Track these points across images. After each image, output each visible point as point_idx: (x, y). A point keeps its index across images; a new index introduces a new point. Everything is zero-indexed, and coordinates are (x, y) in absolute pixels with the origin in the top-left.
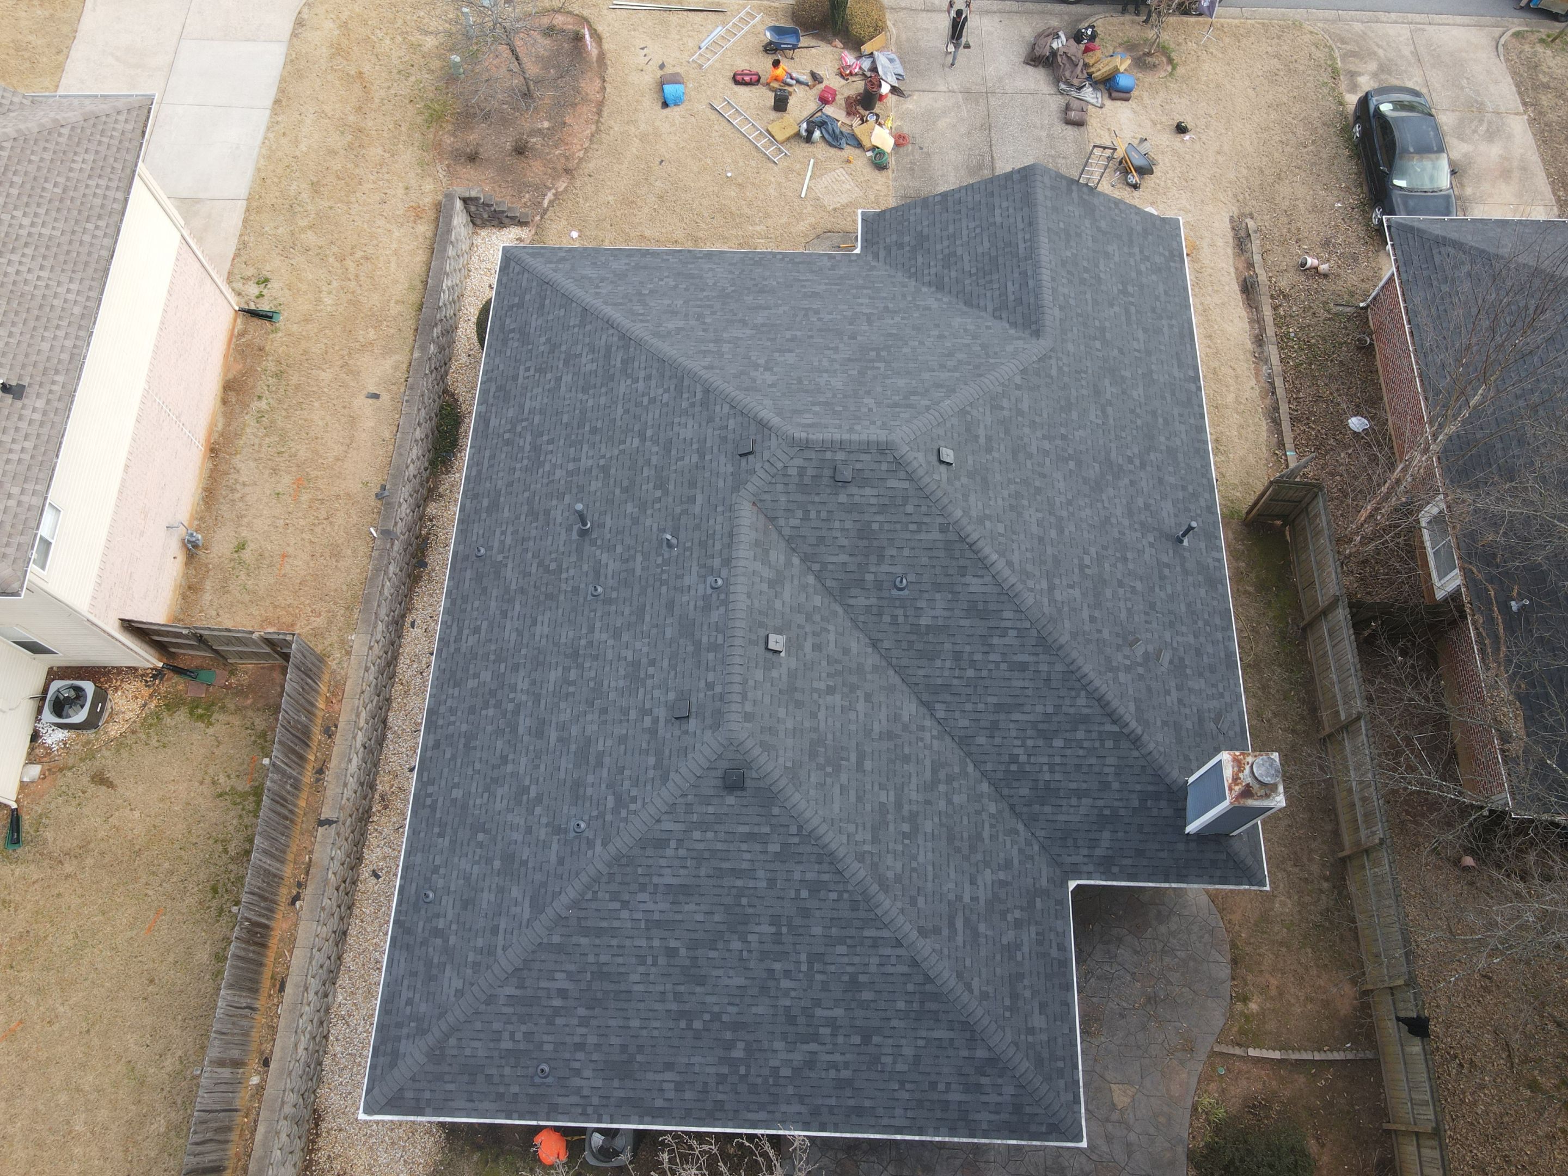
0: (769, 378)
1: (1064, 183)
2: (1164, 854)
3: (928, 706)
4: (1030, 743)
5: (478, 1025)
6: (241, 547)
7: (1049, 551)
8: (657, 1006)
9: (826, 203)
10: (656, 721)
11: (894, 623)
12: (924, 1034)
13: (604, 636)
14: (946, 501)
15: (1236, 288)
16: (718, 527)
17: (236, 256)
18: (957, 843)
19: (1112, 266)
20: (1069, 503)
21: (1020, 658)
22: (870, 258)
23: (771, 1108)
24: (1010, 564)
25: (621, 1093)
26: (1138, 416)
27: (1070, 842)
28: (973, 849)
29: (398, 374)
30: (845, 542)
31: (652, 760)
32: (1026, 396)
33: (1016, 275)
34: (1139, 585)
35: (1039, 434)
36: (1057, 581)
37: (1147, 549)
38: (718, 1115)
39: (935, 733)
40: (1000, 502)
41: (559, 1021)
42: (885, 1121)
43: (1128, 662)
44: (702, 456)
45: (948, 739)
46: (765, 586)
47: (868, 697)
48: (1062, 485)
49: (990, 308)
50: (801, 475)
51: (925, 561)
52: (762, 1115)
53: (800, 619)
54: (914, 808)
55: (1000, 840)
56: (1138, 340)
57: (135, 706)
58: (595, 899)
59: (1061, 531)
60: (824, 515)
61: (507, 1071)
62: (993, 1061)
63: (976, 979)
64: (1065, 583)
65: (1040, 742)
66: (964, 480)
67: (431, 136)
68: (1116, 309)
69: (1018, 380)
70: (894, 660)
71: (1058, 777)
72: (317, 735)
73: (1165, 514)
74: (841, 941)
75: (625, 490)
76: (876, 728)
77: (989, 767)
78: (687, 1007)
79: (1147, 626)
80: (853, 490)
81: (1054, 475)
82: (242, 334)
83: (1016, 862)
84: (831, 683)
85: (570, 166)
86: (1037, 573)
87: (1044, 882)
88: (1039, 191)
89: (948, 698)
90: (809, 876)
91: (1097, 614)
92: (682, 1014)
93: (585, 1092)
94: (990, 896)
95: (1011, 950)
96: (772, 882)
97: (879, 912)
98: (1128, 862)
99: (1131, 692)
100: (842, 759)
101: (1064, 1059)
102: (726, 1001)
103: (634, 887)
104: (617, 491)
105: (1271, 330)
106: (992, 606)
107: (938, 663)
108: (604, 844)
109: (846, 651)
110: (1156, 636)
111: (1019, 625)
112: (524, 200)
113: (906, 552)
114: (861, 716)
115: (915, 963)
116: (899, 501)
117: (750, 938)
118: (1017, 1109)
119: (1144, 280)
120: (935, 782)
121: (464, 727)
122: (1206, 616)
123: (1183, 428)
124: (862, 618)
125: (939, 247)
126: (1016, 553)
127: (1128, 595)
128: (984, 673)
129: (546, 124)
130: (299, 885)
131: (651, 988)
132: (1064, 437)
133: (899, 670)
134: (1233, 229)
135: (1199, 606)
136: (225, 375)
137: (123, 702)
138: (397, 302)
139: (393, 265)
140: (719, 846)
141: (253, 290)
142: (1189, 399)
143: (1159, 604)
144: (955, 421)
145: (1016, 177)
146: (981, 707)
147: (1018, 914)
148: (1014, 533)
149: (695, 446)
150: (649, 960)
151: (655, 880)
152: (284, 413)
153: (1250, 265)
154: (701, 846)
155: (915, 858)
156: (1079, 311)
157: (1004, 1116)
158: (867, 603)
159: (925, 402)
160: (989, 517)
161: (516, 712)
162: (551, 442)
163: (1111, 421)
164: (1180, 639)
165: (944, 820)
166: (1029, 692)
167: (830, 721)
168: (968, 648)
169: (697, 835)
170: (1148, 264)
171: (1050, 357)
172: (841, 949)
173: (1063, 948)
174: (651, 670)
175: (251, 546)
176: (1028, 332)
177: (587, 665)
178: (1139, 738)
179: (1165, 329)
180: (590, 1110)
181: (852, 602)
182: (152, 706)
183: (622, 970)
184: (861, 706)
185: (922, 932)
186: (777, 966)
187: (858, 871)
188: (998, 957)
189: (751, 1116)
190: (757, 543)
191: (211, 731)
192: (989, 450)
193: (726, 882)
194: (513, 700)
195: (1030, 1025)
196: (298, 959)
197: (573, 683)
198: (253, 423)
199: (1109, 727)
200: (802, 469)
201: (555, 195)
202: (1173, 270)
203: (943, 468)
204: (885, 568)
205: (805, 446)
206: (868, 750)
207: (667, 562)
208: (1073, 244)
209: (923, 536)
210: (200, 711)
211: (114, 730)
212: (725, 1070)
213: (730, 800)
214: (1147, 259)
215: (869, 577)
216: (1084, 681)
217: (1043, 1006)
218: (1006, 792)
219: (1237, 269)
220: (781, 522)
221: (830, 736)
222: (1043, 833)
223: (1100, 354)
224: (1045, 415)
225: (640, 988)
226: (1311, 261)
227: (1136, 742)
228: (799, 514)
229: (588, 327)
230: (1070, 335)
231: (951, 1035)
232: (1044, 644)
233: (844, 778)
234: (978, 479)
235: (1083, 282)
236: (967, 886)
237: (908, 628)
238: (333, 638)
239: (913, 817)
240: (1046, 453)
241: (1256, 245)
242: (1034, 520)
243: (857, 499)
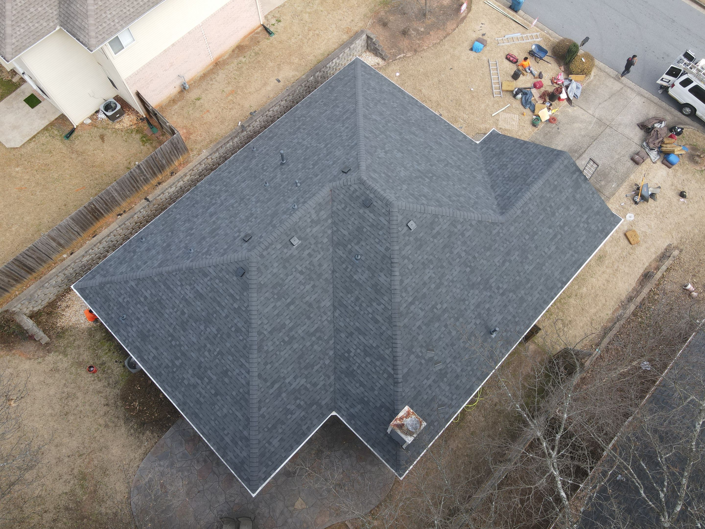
0: (382, 155)
1: (574, 168)
2: (374, 432)
3: (335, 308)
4: (358, 351)
5: (118, 287)
6: (198, 99)
7: (425, 290)
8: (167, 326)
9: (500, 124)
10: (238, 236)
11: (345, 269)
12: (234, 409)
13: (254, 200)
14: (395, 239)
15: (641, 271)
16: (314, 190)
17: (278, 7)
18: (301, 361)
19: (566, 214)
20: (452, 281)
21: (378, 318)
22: (479, 148)
23: (174, 389)
24: (402, 281)
25: (138, 344)
26: (519, 276)
27: (345, 398)
28: (306, 368)
29: (292, 79)
30: (351, 228)
31: (226, 247)
32: (472, 231)
33: (518, 188)
34: (454, 333)
35: (464, 248)
36: (417, 303)
37: (472, 324)
38: (158, 377)
39: (329, 319)
40: (420, 258)
41: (139, 306)
42: (201, 427)
43: (420, 354)
44: (333, 164)
45: (332, 326)
46: (309, 220)
47: (314, 286)
48: (455, 273)
49: (497, 193)
50: (354, 192)
51: (372, 255)
52: (169, 389)
53: (313, 241)
54: (296, 335)
55: (320, 374)
56: (550, 249)
57: (129, 123)
58: (175, 276)
59: (438, 287)
60: (351, 212)
61: (115, 308)
62: (247, 439)
63: (265, 408)
64: (420, 306)
65: (362, 354)
66: (411, 239)
67: (377, 8)
68: (551, 231)
69: (474, 223)
70: (335, 283)
71: (359, 371)
72: (168, 171)
73: (494, 319)
74: (233, 355)
75: (305, 159)
76: (307, 298)
77: (338, 347)
78: (175, 334)
79: (443, 350)
80: (367, 211)
81: (456, 267)
82: (258, 33)
83: (319, 387)
84: (304, 270)
85: (418, 49)
86: (411, 294)
87: (323, 403)
88: (558, 163)
89: (343, 311)
90: (239, 325)
91: (424, 327)
92: (172, 335)
93: (130, 335)
94: (298, 387)
95: (288, 412)
96: (227, 317)
97: (251, 356)
98: (360, 424)
99: (411, 364)
100: (284, 297)
101: (273, 463)
102: (186, 343)
103: (188, 282)
104: (303, 158)
105: (639, 299)
106: (382, 291)
107: (349, 296)
108: (191, 261)
109: (320, 265)
110: (443, 356)
111: (387, 305)
112: (391, 51)
113: (368, 247)
114: (305, 290)
115: (248, 384)
116: (379, 227)
117: (208, 329)
118: (242, 463)
119: (577, 230)
120: (313, 334)
121: (198, 199)
122: (475, 368)
123: (538, 296)
124: (336, 259)
125: (504, 159)
126: (408, 280)
127: (446, 332)
128: (362, 313)
129: (422, 29)
130: (125, 212)
131: (170, 319)
132: (474, 257)
133: (335, 287)
134: (666, 249)
135: (476, 362)
136: (241, 42)
137: (126, 120)
138: (314, 56)
139: (324, 42)
140: (221, 291)
141: (273, 21)
142: (552, 288)
143: (456, 346)
144: (429, 216)
145: (555, 152)
146: (352, 324)
147: (302, 403)
148: (415, 272)
149: (335, 159)
150: (175, 310)
151: (195, 285)
152: (247, 67)
153: (658, 268)
154: (216, 286)
155: (280, 351)
156: (531, 219)
157: (236, 461)
158: (342, 255)
159: (425, 202)
160: (409, 259)
161: (213, 204)
162: (304, 129)
163: (504, 268)
164: (453, 366)
165: (304, 349)
166: (372, 333)
167: (291, 282)
168: (363, 299)
169: (217, 281)
170: (586, 226)
171: (498, 226)
172: (230, 358)
173: (309, 430)
174: (253, 220)
175: (202, 101)
176: (500, 211)
177: (242, 205)
178: (397, 383)
179: (568, 255)
180: (127, 341)
181: (337, 250)
182: (133, 127)
183: (166, 306)
184: (308, 287)
185: (260, 376)
186: (208, 346)
187: (255, 337)
188: (281, 409)
189: (166, 386)
190: (320, 204)
191: (142, 147)
192: (434, 237)
193: (215, 304)
194: (216, 200)
195: (271, 441)
196: (105, 232)
197: (233, 207)
198: (236, 63)
199: (390, 369)
200: (356, 190)
201: (404, 56)
202: (597, 236)
203: (406, 228)
204: (357, 247)
205: (362, 182)
206: (297, 303)
207: (291, 190)
208: (554, 193)
209: (378, 246)
210: (144, 139)
211: (118, 126)
212: (170, 365)
213: (235, 278)
214: (588, 223)
215: (349, 246)
216: (394, 345)
217: (282, 440)
218: (337, 361)
219: (650, 265)
220: (335, 204)
221: (286, 287)
222: (338, 387)
223: (524, 241)
224: (474, 244)
225: (167, 316)
226: (690, 287)
227: (396, 383)
228: (343, 206)
229: (350, 100)
230: (516, 224)
231: (241, 418)
232: (390, 320)
233: (279, 304)
234: (419, 243)
235: (544, 210)
236: (291, 377)
237: (348, 275)
238: (198, 146)
239: (292, 338)
240: (460, 257)
241: (668, 263)
242: (429, 275)
243: (366, 215)
